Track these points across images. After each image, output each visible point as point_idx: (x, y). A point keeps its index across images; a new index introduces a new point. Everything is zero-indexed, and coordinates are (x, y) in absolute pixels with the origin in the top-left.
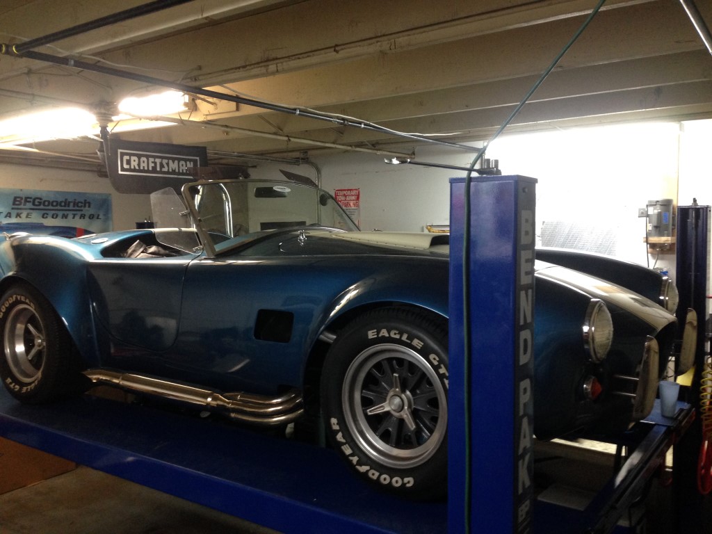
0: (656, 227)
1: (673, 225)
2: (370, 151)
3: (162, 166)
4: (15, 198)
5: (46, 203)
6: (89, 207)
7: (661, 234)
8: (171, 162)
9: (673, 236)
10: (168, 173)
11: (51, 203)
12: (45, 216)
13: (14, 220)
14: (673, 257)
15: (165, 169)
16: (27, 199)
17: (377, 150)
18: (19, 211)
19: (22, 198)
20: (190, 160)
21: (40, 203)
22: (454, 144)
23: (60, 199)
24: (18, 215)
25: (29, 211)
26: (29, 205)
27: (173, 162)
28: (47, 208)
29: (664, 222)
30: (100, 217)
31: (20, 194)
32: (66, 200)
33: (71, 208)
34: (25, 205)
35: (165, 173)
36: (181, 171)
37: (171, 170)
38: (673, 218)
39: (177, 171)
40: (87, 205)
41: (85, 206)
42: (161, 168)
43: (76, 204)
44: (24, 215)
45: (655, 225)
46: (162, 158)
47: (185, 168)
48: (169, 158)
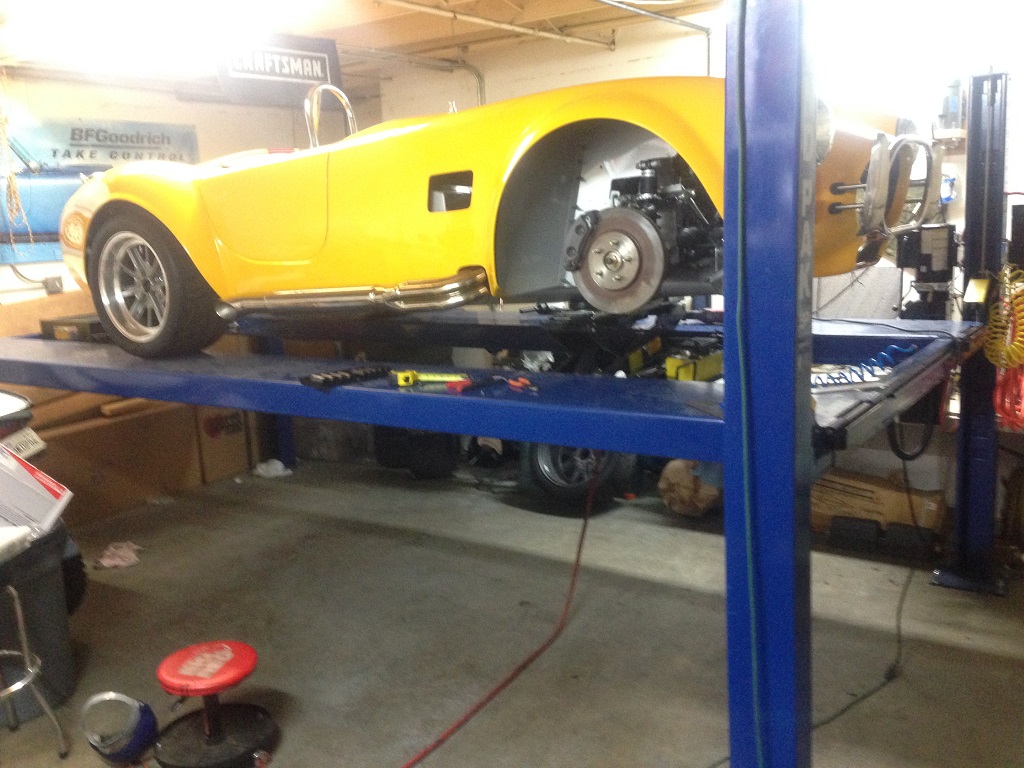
0: (941, 117)
1: (964, 114)
2: (557, 37)
3: (282, 66)
4: (73, 132)
5: (114, 138)
6: (169, 143)
7: (947, 125)
8: (292, 60)
9: (962, 128)
10: (290, 75)
11: (119, 138)
12: (114, 155)
13: (75, 161)
14: (963, 158)
15: (286, 71)
16: (88, 133)
17: (568, 35)
18: (80, 149)
19: (81, 131)
20: (317, 59)
21: (106, 138)
22: (673, 18)
23: (131, 132)
24: (80, 154)
25: (92, 149)
26: (92, 140)
27: (296, 61)
28: (115, 144)
29: (951, 110)
30: (184, 158)
31: (79, 125)
32: (138, 133)
33: (146, 144)
34: (86, 139)
35: (286, 76)
36: (306, 74)
37: (293, 72)
38: (964, 106)
39: (301, 73)
40: (166, 141)
41: (163, 142)
42: (281, 71)
43: (151, 140)
44: (87, 154)
45: (941, 113)
46: (281, 54)
47: (310, 69)
48: (289, 55)
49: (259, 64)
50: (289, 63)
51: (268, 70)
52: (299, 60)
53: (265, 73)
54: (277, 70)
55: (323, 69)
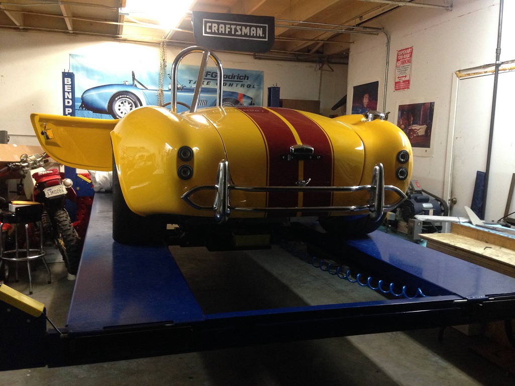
3: (236, 30)
10: (241, 35)
23: (229, 74)
25: (209, 81)
26: (209, 77)
27: (246, 28)
30: (255, 87)
32: (233, 74)
33: (236, 79)
35: (239, 36)
36: (252, 35)
37: (243, 34)
39: (248, 34)
41: (245, 79)
42: (235, 32)
43: (239, 77)
44: (205, 83)
46: (237, 25)
47: (255, 32)
48: (242, 25)
49: (222, 30)
50: (241, 30)
51: (227, 32)
52: (248, 28)
53: (225, 34)
54: (233, 33)
55: (264, 32)
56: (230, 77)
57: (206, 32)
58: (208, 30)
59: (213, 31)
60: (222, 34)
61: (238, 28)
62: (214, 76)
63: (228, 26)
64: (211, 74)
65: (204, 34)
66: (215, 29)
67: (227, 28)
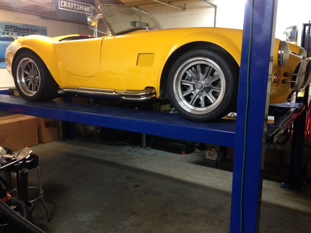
1: (297, 37)
2: (167, 5)
4: (6, 26)
11: (21, 29)
12: (19, 35)
13: (6, 36)
17: (171, 5)
19: (9, 26)
21: (17, 29)
23: (25, 28)
24: (8, 34)
25: (13, 32)
29: (293, 35)
32: (28, 28)
33: (30, 32)
34: (10, 29)
40: (37, 31)
43: (32, 30)
48: (79, 4)
49: (69, 6)
56: (26, 30)
57: (61, 7)
58: (62, 6)
59: (65, 6)
60: (69, 8)
61: (78, 5)
62: (15, 29)
63: (72, 4)
64: (13, 27)
65: (60, 8)
66: (65, 5)
67: (72, 5)
